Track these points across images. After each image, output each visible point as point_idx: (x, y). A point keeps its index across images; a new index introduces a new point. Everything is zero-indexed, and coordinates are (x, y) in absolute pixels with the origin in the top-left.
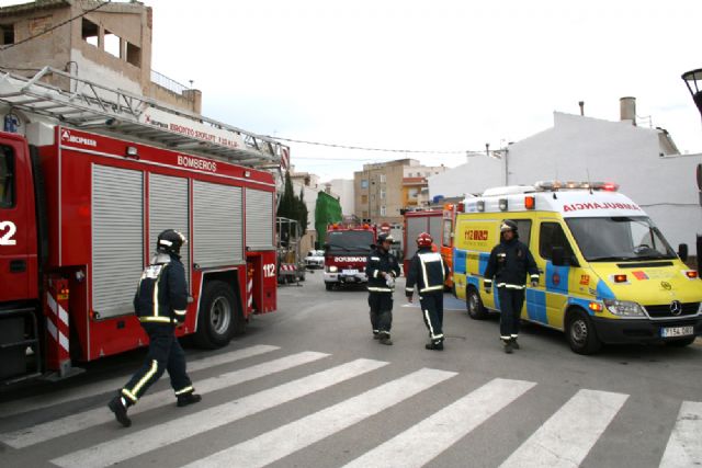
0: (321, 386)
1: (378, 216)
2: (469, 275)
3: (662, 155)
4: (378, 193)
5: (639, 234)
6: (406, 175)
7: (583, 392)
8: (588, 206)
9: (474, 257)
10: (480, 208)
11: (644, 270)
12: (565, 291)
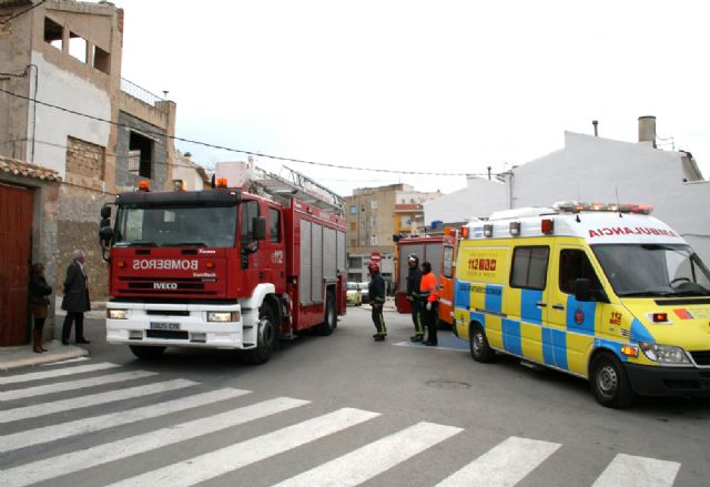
0: (296, 443)
1: (368, 245)
2: (472, 310)
3: (685, 181)
4: (368, 220)
5: (674, 263)
6: (399, 202)
7: (621, 457)
8: (618, 231)
9: (479, 289)
10: (488, 232)
11: (688, 307)
12: (591, 330)
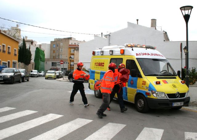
1: (59, 58)
2: (96, 80)
3: (164, 41)
4: (59, 49)
5: (162, 66)
6: (70, 44)
7: (145, 128)
8: (145, 54)
9: (98, 73)
10: (102, 53)
11: (166, 80)
12: (136, 87)
